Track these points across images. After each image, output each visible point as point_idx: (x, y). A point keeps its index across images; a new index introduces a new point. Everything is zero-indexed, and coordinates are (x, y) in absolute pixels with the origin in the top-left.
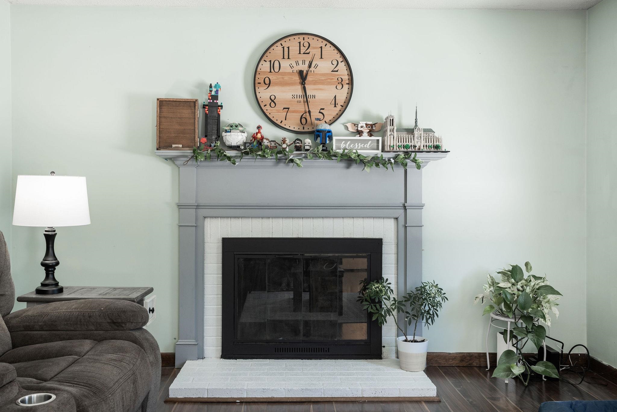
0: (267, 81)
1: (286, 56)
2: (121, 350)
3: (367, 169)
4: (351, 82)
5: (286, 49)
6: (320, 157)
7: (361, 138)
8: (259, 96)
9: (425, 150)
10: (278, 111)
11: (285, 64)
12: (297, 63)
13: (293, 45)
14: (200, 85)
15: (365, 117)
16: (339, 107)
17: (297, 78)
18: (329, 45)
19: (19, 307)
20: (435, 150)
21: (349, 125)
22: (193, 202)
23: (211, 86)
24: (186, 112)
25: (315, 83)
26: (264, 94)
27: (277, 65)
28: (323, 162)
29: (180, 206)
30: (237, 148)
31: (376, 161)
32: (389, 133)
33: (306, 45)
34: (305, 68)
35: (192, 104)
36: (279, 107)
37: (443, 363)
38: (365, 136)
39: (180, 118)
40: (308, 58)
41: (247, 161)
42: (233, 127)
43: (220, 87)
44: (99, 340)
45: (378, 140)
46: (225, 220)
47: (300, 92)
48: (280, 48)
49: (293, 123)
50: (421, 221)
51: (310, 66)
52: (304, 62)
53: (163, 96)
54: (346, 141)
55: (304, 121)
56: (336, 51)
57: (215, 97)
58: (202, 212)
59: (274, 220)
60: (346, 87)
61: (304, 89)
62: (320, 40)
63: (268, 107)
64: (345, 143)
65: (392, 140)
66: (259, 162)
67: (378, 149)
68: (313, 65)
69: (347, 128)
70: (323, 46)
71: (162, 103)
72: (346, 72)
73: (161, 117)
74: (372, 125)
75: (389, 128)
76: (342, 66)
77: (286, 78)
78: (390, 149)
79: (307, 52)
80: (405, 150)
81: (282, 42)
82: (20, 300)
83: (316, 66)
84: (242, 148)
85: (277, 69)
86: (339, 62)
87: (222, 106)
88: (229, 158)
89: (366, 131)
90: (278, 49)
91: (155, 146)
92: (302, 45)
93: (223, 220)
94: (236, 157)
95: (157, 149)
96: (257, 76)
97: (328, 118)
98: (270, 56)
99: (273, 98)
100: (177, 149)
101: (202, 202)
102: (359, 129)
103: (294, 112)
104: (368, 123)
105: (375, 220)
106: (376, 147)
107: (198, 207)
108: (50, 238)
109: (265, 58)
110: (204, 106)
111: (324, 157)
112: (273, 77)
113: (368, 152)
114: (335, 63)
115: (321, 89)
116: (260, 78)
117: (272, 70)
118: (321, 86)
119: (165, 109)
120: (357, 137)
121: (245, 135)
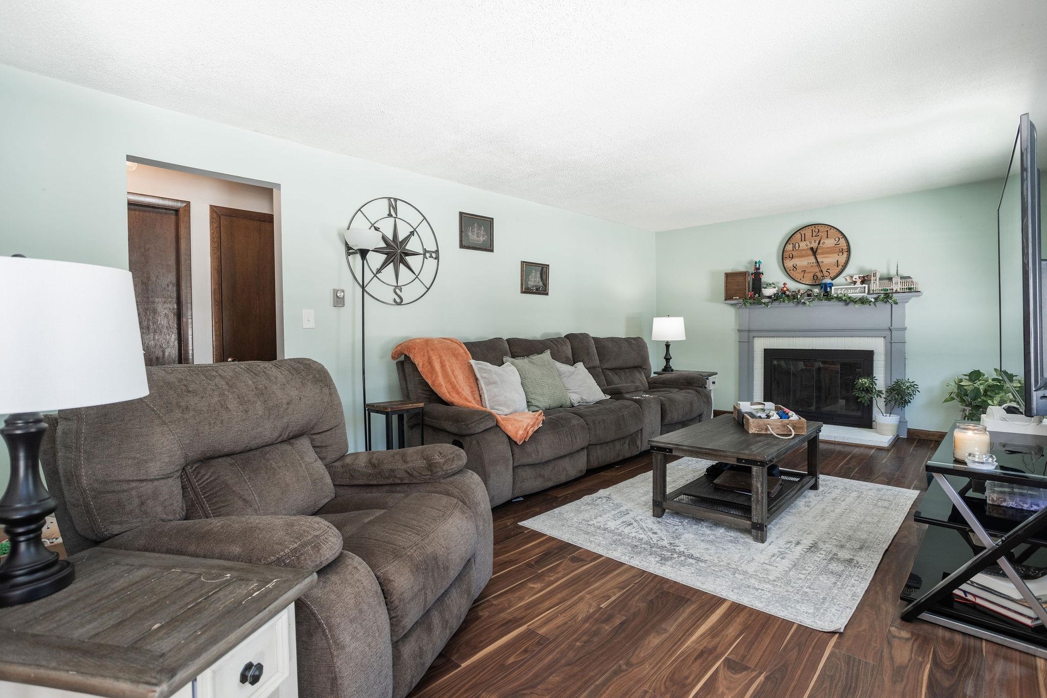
0: (791, 256)
1: (803, 239)
2: (689, 393)
3: (857, 306)
4: (849, 251)
5: (803, 235)
6: (822, 300)
7: (855, 286)
8: (785, 265)
9: (901, 291)
10: (798, 273)
11: (803, 245)
12: (811, 243)
13: (808, 232)
14: (750, 262)
15: (861, 271)
16: (840, 267)
17: (810, 252)
18: (832, 228)
19: (653, 375)
20: (910, 291)
21: (848, 278)
22: (747, 329)
23: (756, 263)
24: (741, 279)
25: (823, 253)
26: (789, 264)
27: (797, 245)
28: (825, 302)
29: (739, 331)
30: (770, 297)
31: (863, 301)
32: (872, 282)
33: (817, 231)
34: (814, 245)
35: (744, 274)
36: (799, 270)
37: (923, 437)
38: (858, 285)
39: (738, 282)
40: (818, 239)
41: (776, 304)
42: (769, 285)
43: (761, 263)
44: (681, 389)
45: (865, 287)
46: (766, 338)
47: (814, 260)
48: (799, 235)
49: (808, 279)
50: (904, 338)
51: (819, 244)
52: (815, 241)
53: (729, 271)
54: (842, 289)
55: (815, 277)
56: (838, 232)
57: (759, 269)
58: (752, 334)
59: (797, 338)
60: (845, 254)
61: (816, 258)
62: (827, 227)
63: (792, 271)
64: (841, 290)
65: (876, 286)
66: (782, 304)
67: (865, 293)
68: (821, 242)
69: (846, 280)
70: (829, 230)
71: (727, 275)
72: (845, 244)
73: (727, 283)
74: (863, 277)
75: (872, 278)
76: (842, 241)
77: (803, 253)
78: (873, 292)
79: (818, 235)
80: (885, 292)
81: (801, 231)
82: (655, 373)
83: (824, 243)
84: (773, 297)
85: (797, 248)
86: (840, 238)
87: (763, 274)
88: (764, 303)
89: (859, 281)
90: (798, 236)
91: (724, 298)
92: (813, 231)
93: (764, 338)
94: (769, 302)
95: (725, 300)
96: (785, 253)
97: (832, 275)
98: (792, 241)
99: (795, 265)
100: (736, 299)
101: (752, 328)
102: (854, 280)
103: (808, 273)
104: (860, 276)
105: (869, 338)
106: (863, 291)
107: (749, 331)
108: (668, 346)
109: (789, 242)
110: (752, 274)
111: (825, 300)
112: (794, 253)
113: (857, 295)
114: (837, 239)
115: (828, 257)
116: (786, 255)
117: (794, 249)
118: (827, 255)
119: (729, 278)
120: (852, 286)
121: (777, 289)
